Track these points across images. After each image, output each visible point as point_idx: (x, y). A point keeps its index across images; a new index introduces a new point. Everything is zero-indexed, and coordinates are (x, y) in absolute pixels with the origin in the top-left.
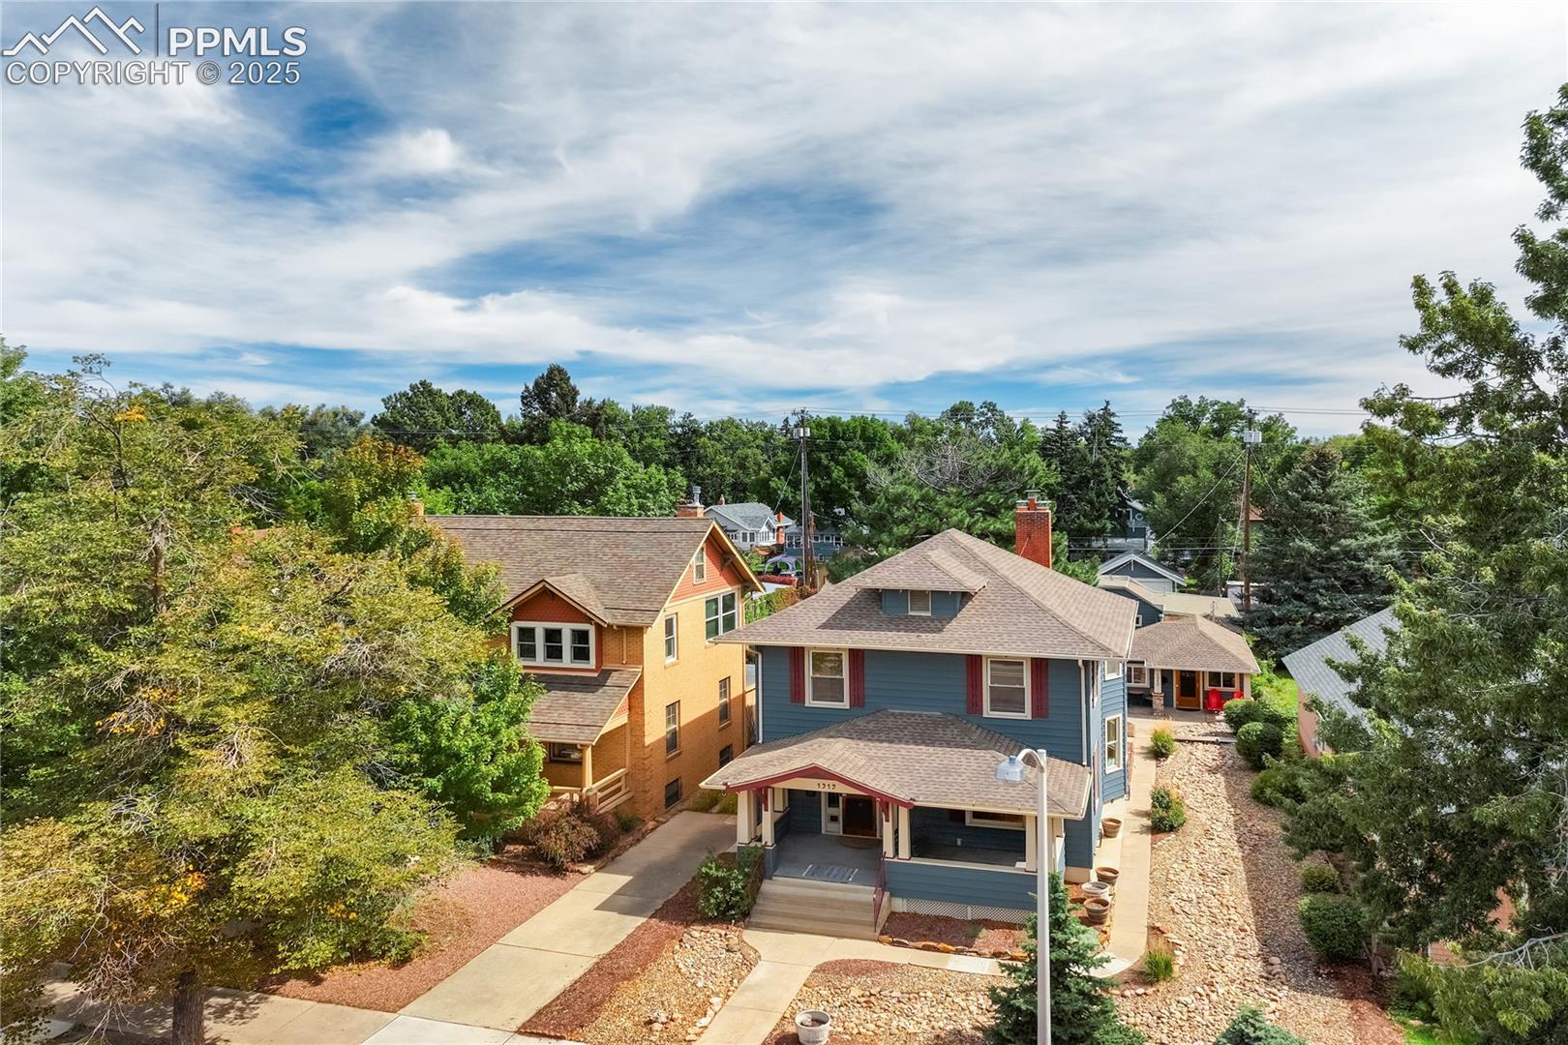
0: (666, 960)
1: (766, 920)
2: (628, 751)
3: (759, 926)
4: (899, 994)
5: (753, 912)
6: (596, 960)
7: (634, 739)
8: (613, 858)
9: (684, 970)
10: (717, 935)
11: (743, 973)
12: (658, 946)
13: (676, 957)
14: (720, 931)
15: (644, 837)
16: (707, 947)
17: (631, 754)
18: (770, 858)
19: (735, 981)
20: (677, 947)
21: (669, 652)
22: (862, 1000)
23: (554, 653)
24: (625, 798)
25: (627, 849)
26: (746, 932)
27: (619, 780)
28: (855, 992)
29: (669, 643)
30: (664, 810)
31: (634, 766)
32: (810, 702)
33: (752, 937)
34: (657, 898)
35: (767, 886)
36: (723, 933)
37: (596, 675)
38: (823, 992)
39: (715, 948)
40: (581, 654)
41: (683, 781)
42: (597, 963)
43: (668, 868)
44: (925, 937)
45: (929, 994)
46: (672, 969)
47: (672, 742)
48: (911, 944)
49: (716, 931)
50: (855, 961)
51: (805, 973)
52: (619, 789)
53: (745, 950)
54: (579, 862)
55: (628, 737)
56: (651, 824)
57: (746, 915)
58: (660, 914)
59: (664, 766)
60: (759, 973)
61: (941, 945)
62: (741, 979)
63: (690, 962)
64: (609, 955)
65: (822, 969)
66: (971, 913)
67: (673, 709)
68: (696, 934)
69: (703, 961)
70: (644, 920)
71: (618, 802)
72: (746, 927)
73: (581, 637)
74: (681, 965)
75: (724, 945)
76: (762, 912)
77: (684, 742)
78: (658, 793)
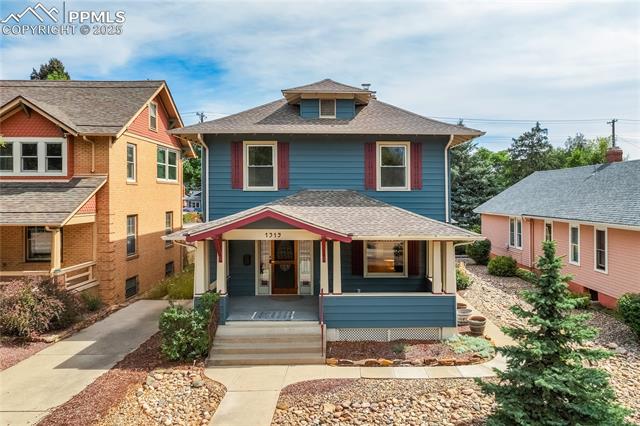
0: (130, 402)
1: (223, 358)
2: (95, 246)
3: (218, 364)
4: (368, 404)
5: (211, 353)
6: (47, 413)
7: (101, 236)
8: (79, 330)
9: (149, 410)
10: (180, 375)
11: (212, 405)
12: (121, 391)
13: (139, 398)
14: (183, 371)
15: (107, 314)
16: (171, 387)
17: (98, 250)
18: (223, 304)
19: (206, 413)
20: (141, 390)
21: (130, 175)
22: (338, 414)
23: (30, 164)
24: (91, 285)
25: (91, 324)
26: (206, 370)
27: (87, 269)
28: (329, 408)
29: (130, 167)
30: (124, 299)
31: (100, 259)
32: (246, 187)
33: (213, 373)
34: (118, 353)
35: (221, 330)
36: (186, 372)
37: (67, 181)
38: (299, 412)
39: (179, 386)
40: (55, 164)
41: (140, 279)
42: (49, 416)
43: (130, 333)
44: (363, 357)
45: (395, 400)
46: (135, 410)
47: (131, 246)
48: (355, 363)
49: (178, 371)
50: (315, 381)
51: (273, 398)
52: (86, 278)
53: (209, 384)
54: (44, 333)
55: (95, 234)
56: (113, 307)
57: (205, 355)
58: (123, 365)
59: (124, 263)
60: (228, 403)
61: (381, 360)
62: (212, 411)
63: (155, 401)
64: (64, 407)
65: (288, 391)
66: (391, 334)
67: (132, 218)
68: (160, 376)
69: (169, 399)
70: (106, 371)
71: (86, 287)
72: (206, 366)
73: (54, 150)
74: (146, 406)
75: (188, 382)
76: (220, 352)
77: (140, 248)
78: (120, 285)
